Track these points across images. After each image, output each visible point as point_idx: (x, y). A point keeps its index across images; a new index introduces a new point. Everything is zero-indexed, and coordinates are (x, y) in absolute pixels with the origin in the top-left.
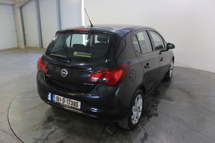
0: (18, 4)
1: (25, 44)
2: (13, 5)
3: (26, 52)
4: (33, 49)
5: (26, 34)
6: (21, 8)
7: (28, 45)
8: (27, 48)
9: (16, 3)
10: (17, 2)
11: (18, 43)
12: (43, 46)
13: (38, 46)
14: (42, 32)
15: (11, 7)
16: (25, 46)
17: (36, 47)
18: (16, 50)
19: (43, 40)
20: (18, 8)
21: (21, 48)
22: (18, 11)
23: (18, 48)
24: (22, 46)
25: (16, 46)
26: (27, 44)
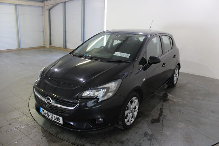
0: (47, 7)
1: (51, 44)
2: (42, 7)
3: (51, 51)
4: (57, 49)
5: (52, 34)
6: (50, 10)
7: (53, 45)
8: (52, 47)
9: (45, 6)
10: (47, 5)
11: (44, 42)
12: (67, 46)
13: (62, 46)
14: (67, 33)
15: (41, 9)
16: (51, 45)
17: (60, 47)
18: (41, 49)
19: (67, 41)
20: (46, 10)
21: (46, 48)
22: (47, 12)
23: (44, 47)
24: (48, 45)
25: (42, 45)
26: (52, 43)
